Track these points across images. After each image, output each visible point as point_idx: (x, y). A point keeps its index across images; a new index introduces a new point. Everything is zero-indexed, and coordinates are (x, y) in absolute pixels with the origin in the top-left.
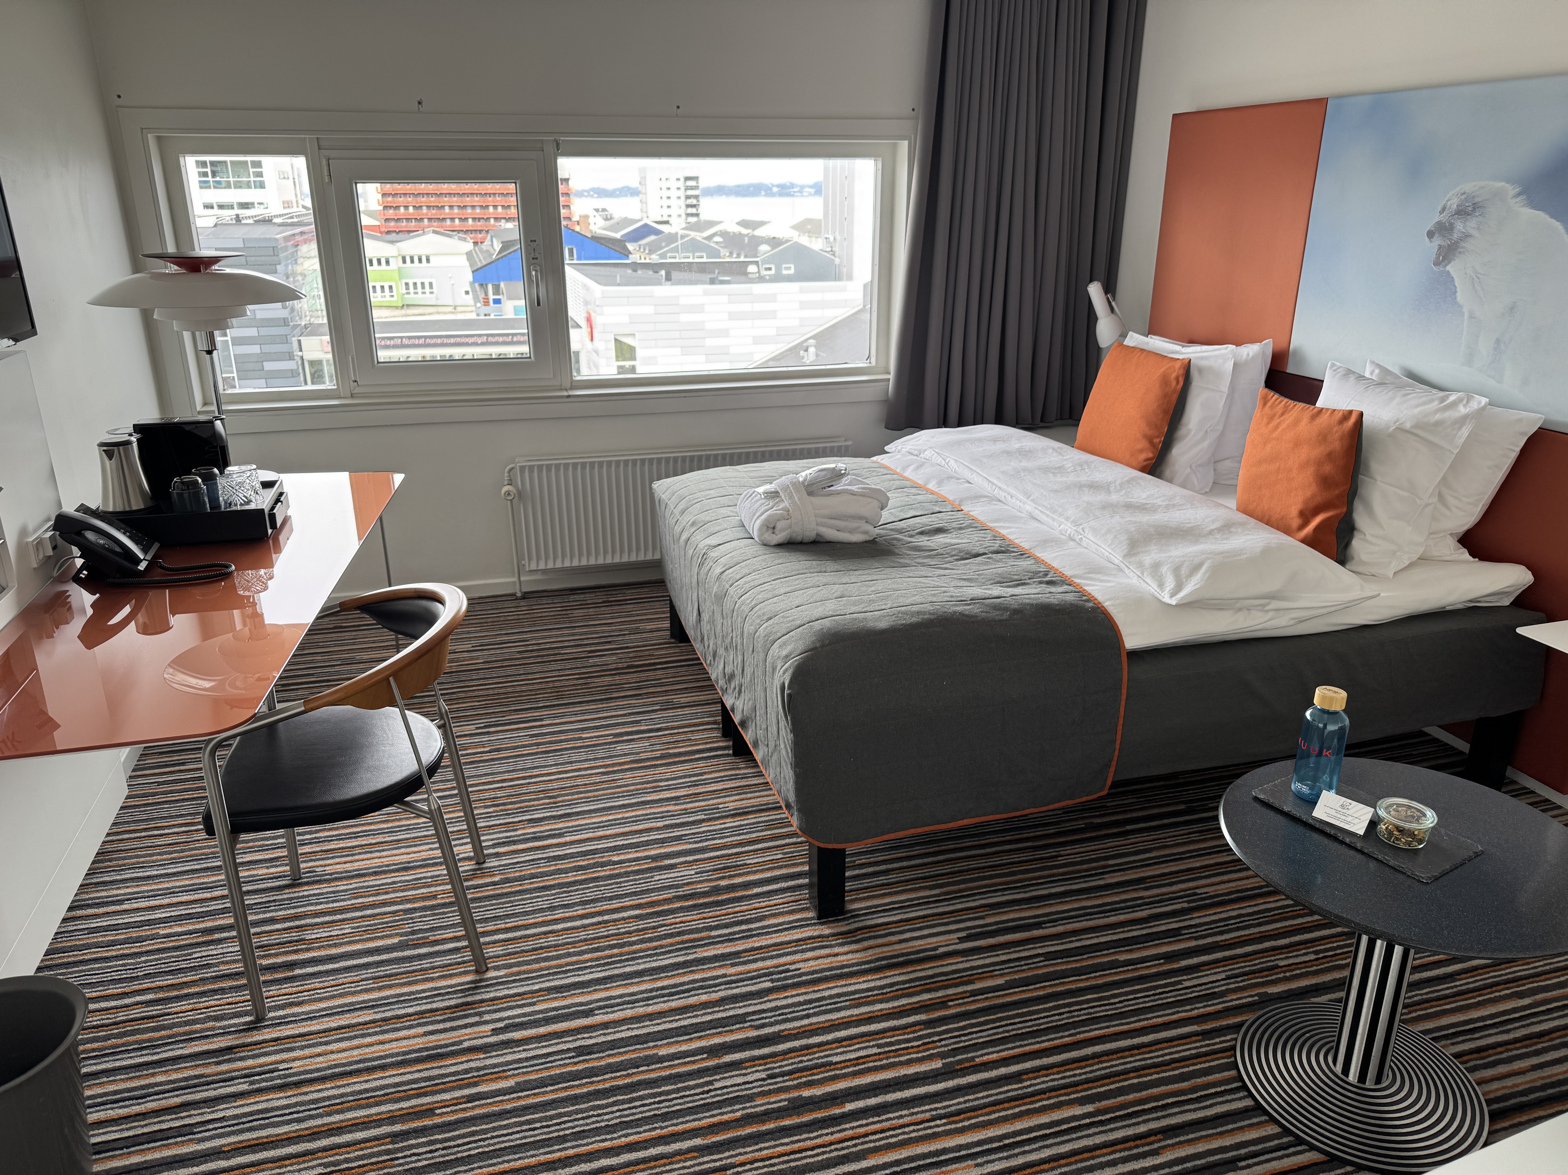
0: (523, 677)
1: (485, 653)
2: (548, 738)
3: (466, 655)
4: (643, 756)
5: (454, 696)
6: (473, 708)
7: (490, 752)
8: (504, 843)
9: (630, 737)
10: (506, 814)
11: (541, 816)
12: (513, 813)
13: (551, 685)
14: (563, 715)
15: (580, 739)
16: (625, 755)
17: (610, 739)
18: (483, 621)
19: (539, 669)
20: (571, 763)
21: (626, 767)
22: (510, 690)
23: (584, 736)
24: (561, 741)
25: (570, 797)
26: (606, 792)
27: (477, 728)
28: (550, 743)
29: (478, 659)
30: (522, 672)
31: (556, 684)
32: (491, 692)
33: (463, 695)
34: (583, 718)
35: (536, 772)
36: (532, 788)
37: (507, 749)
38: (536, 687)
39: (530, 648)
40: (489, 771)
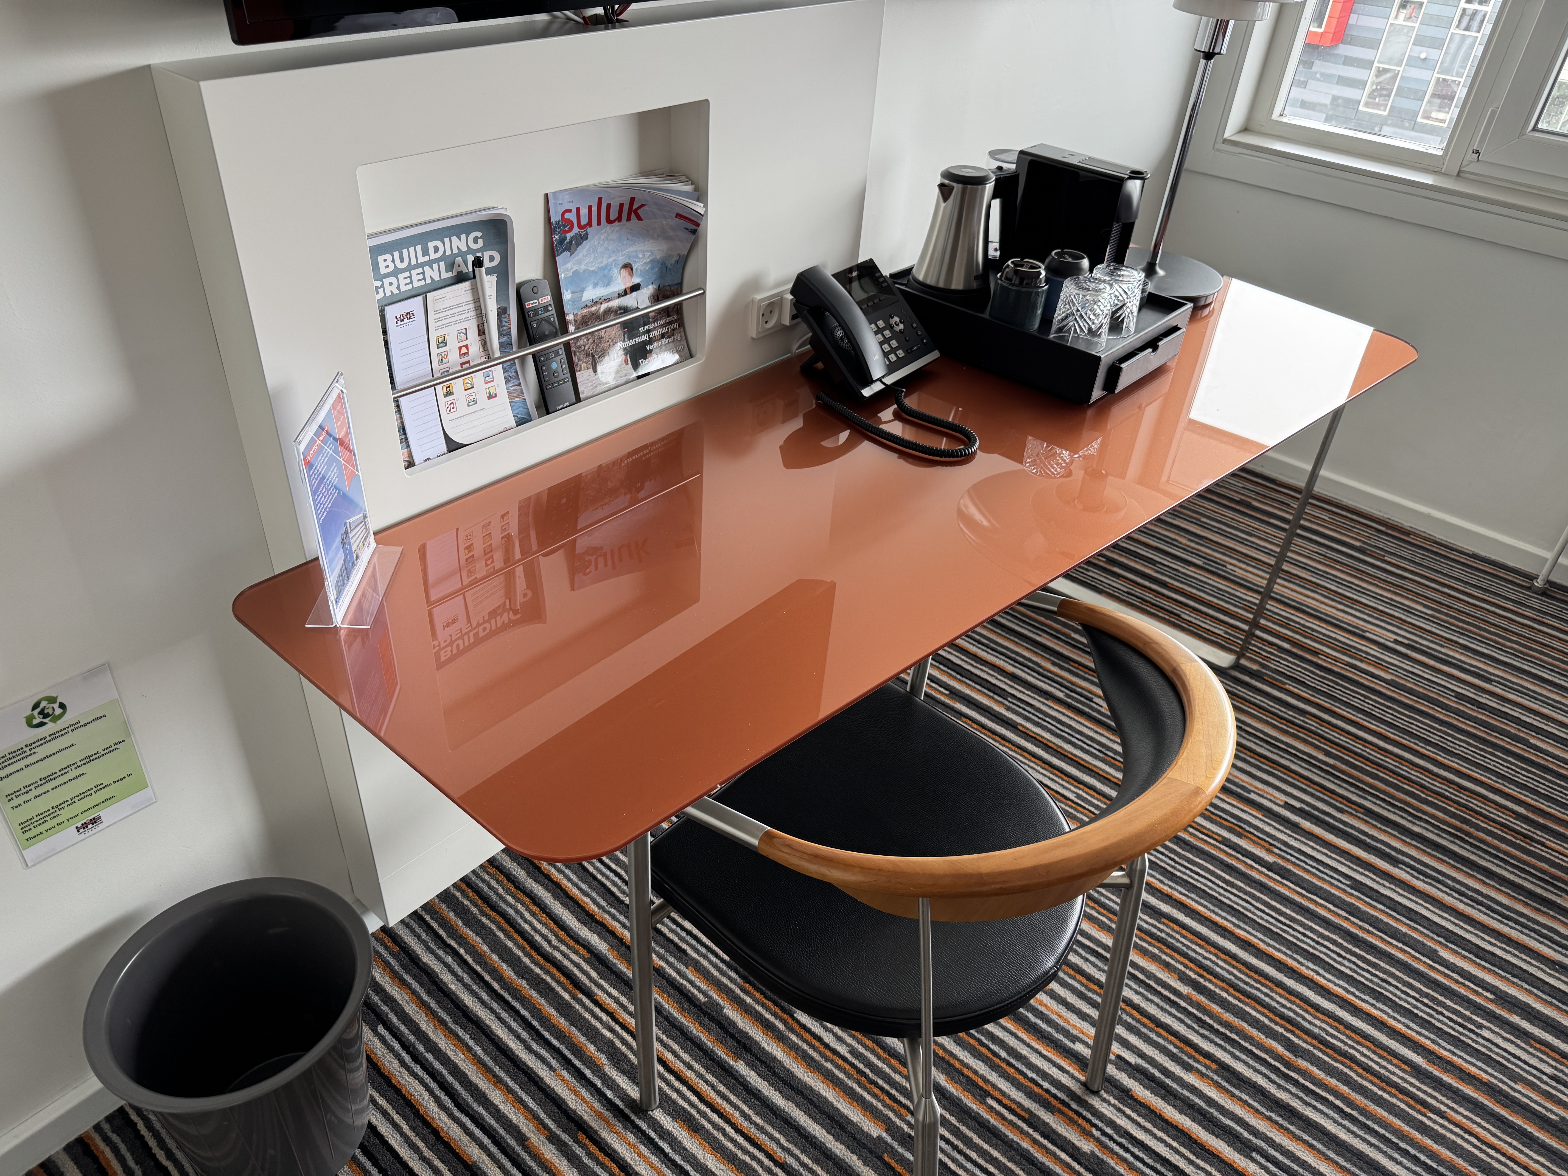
0: (1428, 751)
1: (1407, 665)
2: (1377, 911)
3: (1374, 651)
4: (1521, 1092)
5: (1299, 719)
6: (1309, 761)
7: (1270, 867)
8: (1152, 1078)
9: (1525, 1025)
10: (1199, 1021)
11: (1248, 1073)
12: (1210, 1028)
13: (1463, 798)
14: (1438, 879)
15: (1432, 955)
16: (1488, 1060)
17: (1484, 999)
18: (1447, 601)
19: (1468, 752)
20: (1379, 997)
21: (1469, 1091)
22: (1390, 763)
23: (1444, 954)
24: (1395, 934)
25: (1321, 1075)
26: (1391, 1119)
27: (1287, 806)
28: (1375, 923)
29: (1386, 669)
30: (1434, 739)
31: (1475, 804)
32: (1358, 748)
33: (1313, 725)
34: (1469, 911)
35: (1307, 969)
36: (1278, 1000)
37: (1299, 882)
38: (1438, 786)
39: (1484, 699)
40: (1240, 905)
